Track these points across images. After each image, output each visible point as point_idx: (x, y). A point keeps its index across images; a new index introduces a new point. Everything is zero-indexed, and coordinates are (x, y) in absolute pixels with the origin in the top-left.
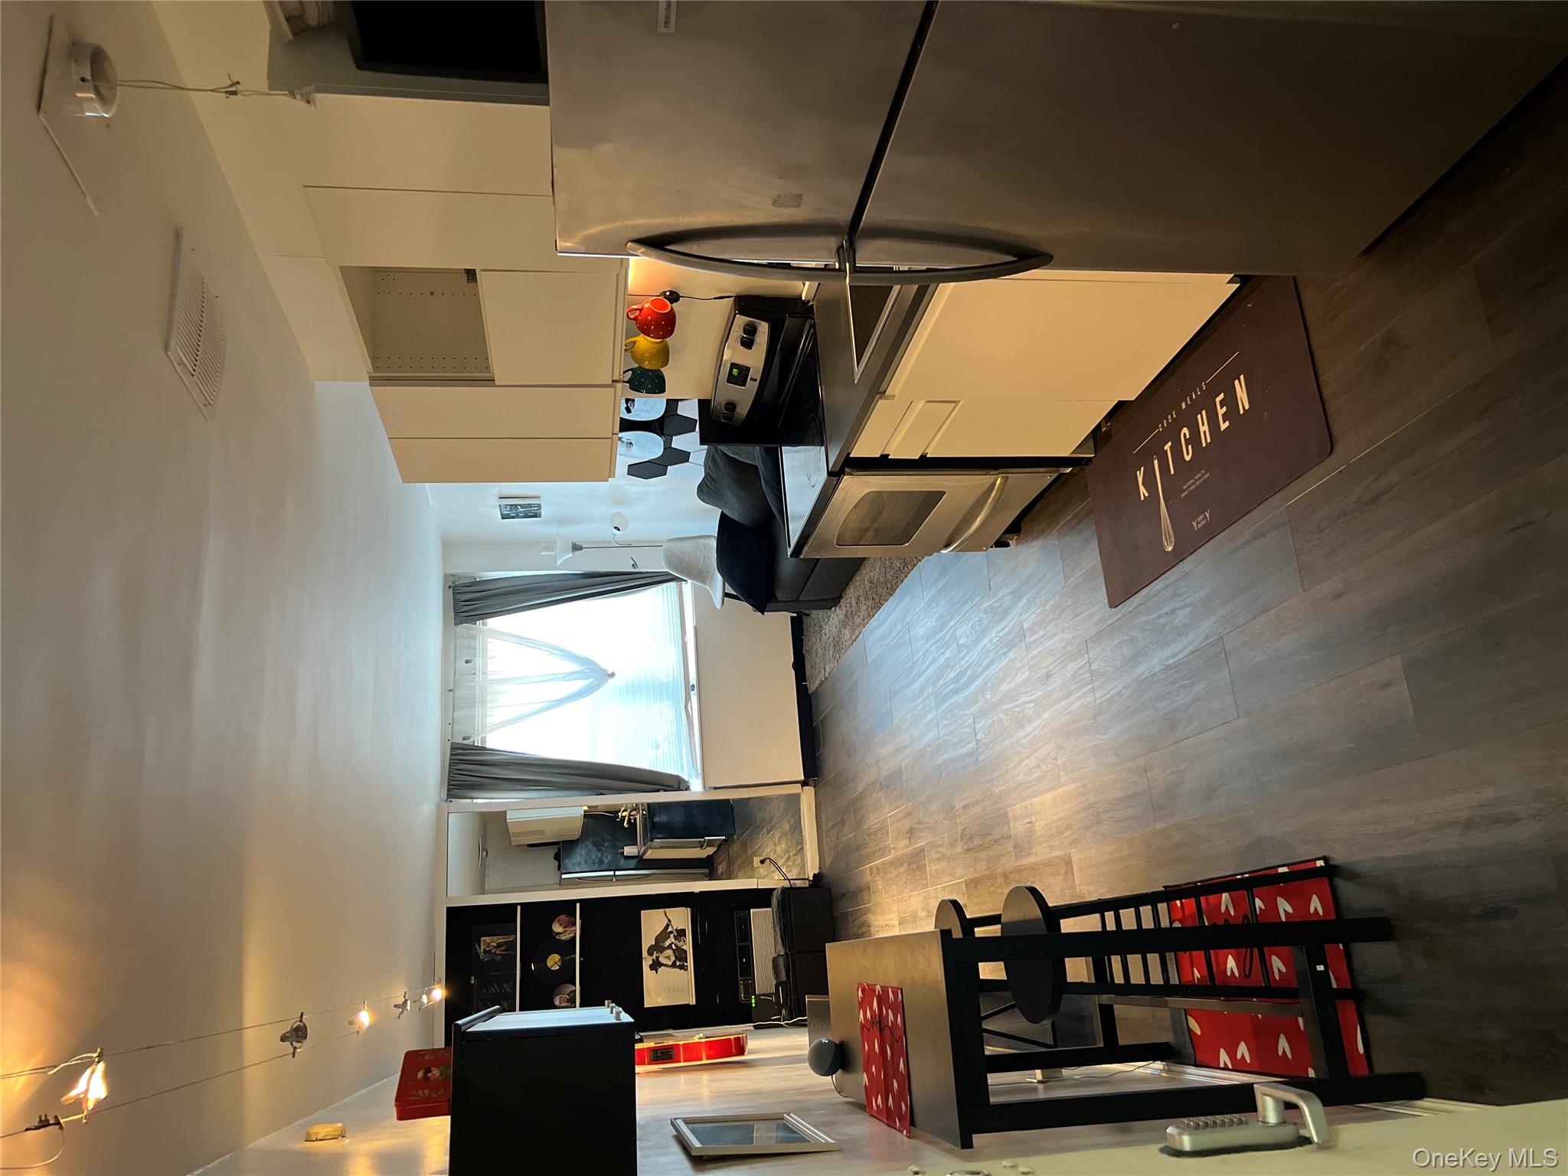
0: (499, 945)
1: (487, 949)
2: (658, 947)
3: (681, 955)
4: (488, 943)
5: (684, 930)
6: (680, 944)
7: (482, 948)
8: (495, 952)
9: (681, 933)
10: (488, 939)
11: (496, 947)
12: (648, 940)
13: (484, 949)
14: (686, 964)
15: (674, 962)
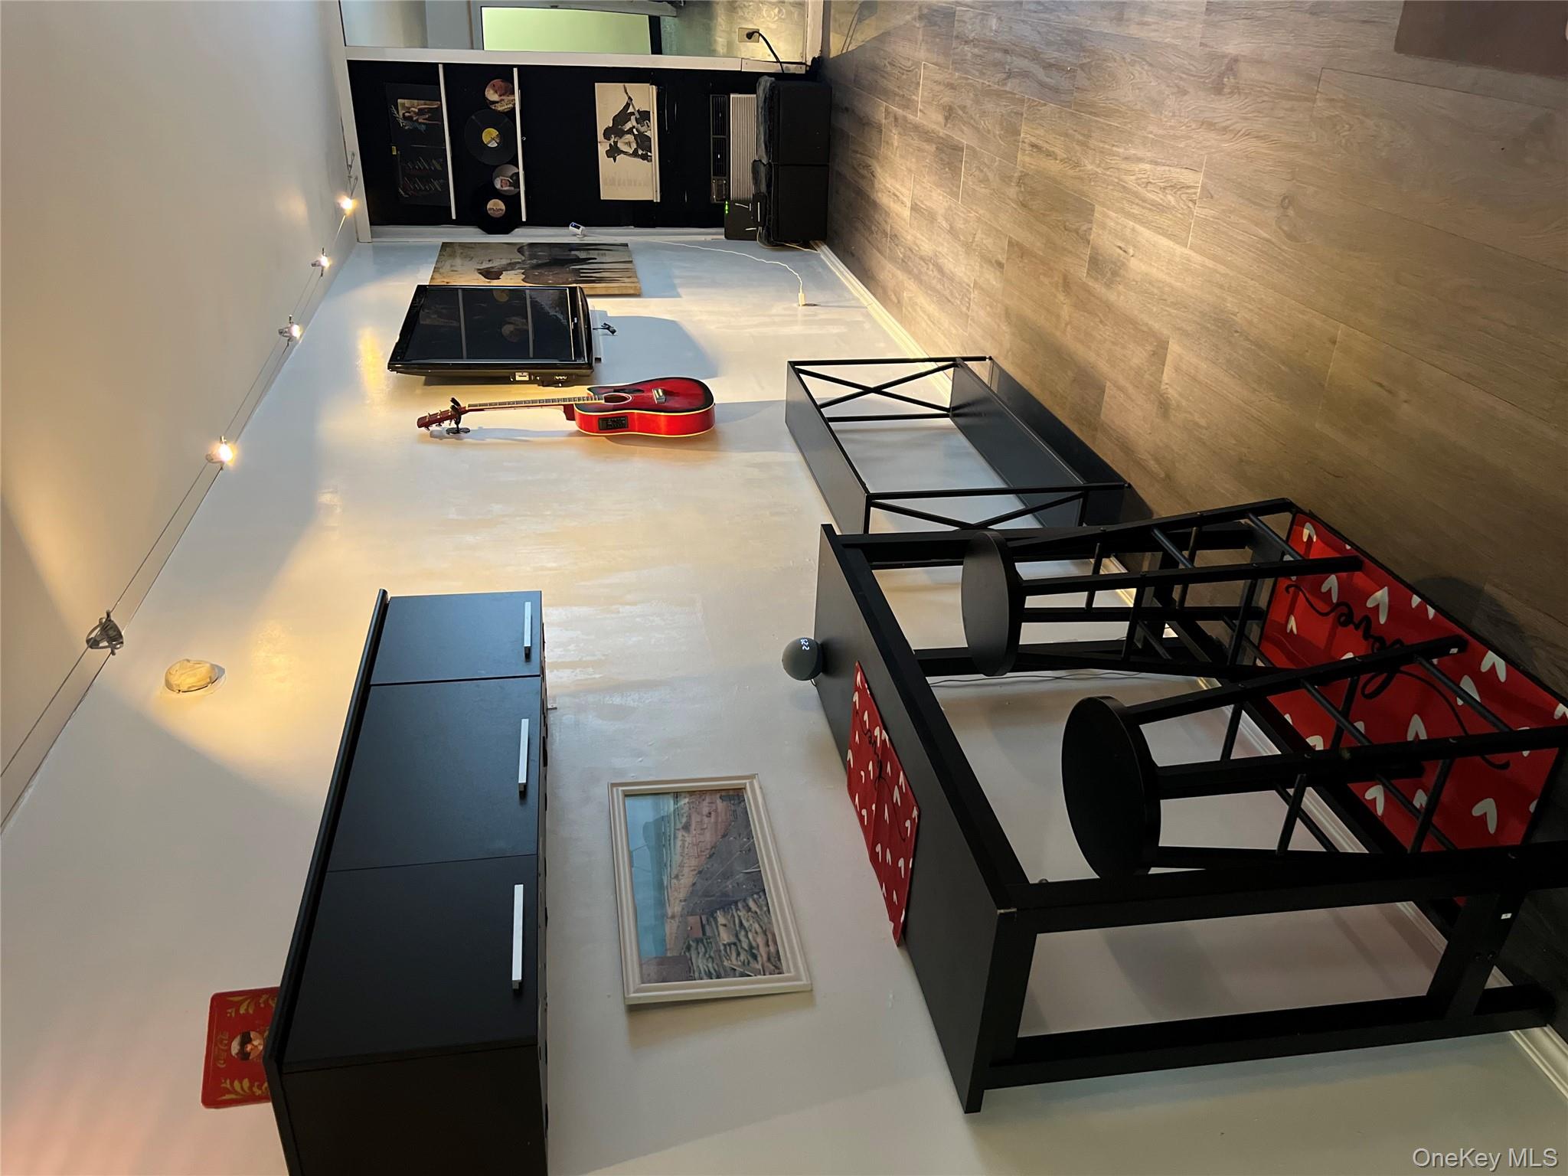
0: (421, 112)
1: (407, 114)
2: (616, 129)
3: (643, 141)
4: (407, 107)
5: (649, 112)
6: (642, 129)
7: (401, 113)
8: (417, 120)
9: (644, 116)
10: (407, 102)
11: (417, 114)
12: (604, 120)
13: (404, 114)
14: (649, 154)
15: (636, 151)
